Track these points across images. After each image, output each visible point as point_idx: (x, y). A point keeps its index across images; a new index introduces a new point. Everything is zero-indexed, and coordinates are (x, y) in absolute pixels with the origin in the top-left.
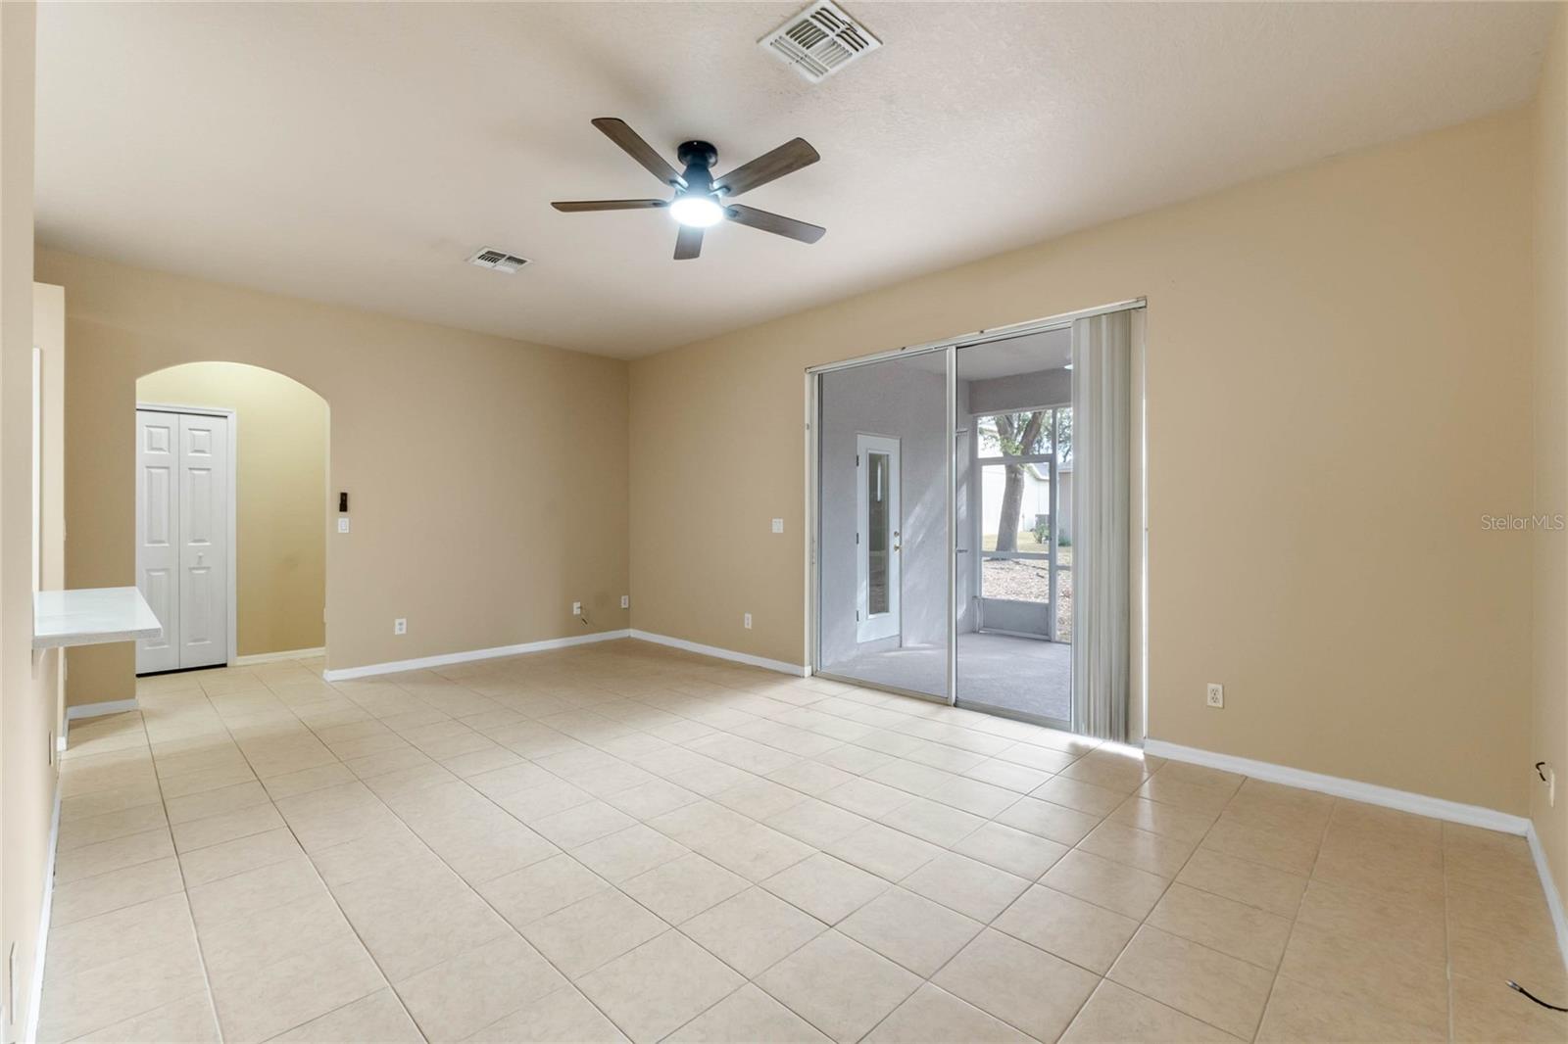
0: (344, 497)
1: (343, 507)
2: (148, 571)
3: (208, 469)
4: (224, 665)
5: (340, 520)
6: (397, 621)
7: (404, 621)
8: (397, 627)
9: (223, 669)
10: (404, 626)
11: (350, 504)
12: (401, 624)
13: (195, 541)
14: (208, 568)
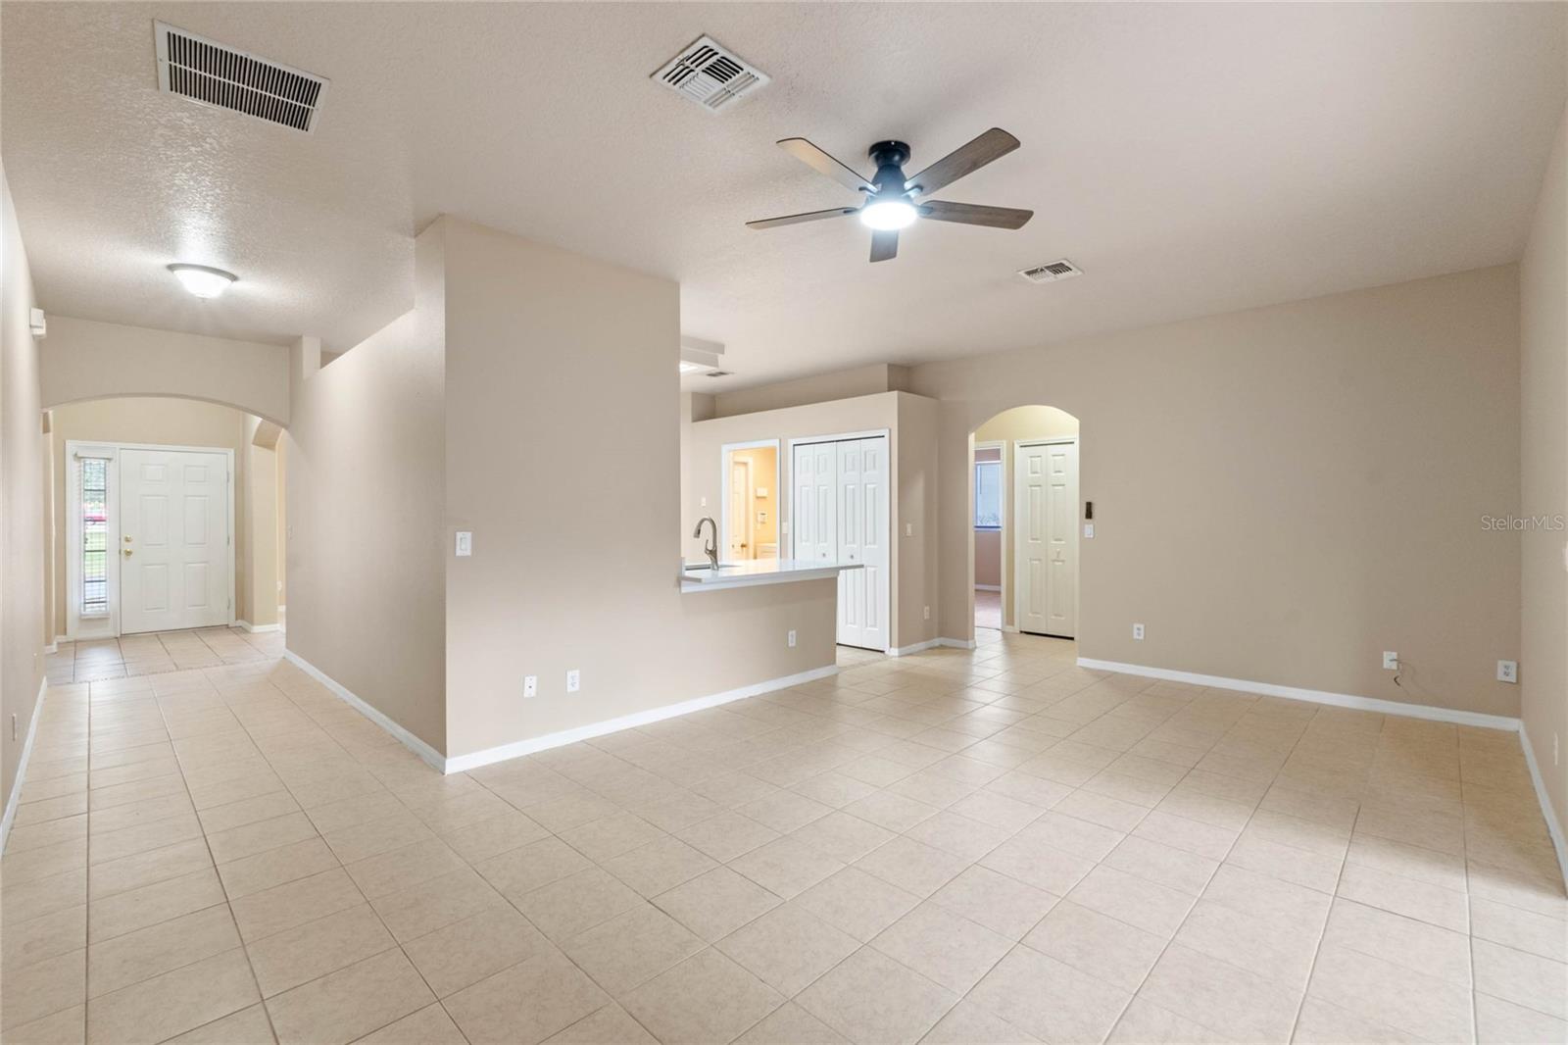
0: (1089, 506)
1: (1089, 515)
2: (1031, 560)
3: (1063, 485)
4: (1072, 639)
5: (1086, 526)
6: (1136, 626)
7: (1142, 627)
8: (1135, 631)
9: (1070, 641)
10: (1142, 632)
11: (1095, 511)
12: (1139, 629)
13: (1056, 540)
14: (1063, 561)
